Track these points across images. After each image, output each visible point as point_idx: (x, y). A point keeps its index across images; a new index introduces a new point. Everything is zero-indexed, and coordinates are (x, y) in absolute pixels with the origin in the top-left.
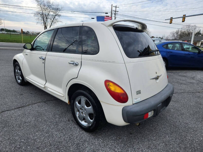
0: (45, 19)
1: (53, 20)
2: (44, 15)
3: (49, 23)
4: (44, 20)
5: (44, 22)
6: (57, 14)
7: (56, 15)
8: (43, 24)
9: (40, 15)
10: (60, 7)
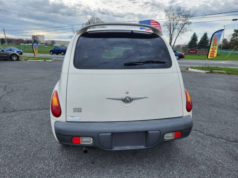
0: (172, 30)
1: (181, 30)
2: (171, 26)
3: (176, 34)
4: (170, 32)
5: (170, 33)
6: (187, 22)
7: (185, 23)
8: (169, 36)
9: (166, 26)
10: (191, 13)
